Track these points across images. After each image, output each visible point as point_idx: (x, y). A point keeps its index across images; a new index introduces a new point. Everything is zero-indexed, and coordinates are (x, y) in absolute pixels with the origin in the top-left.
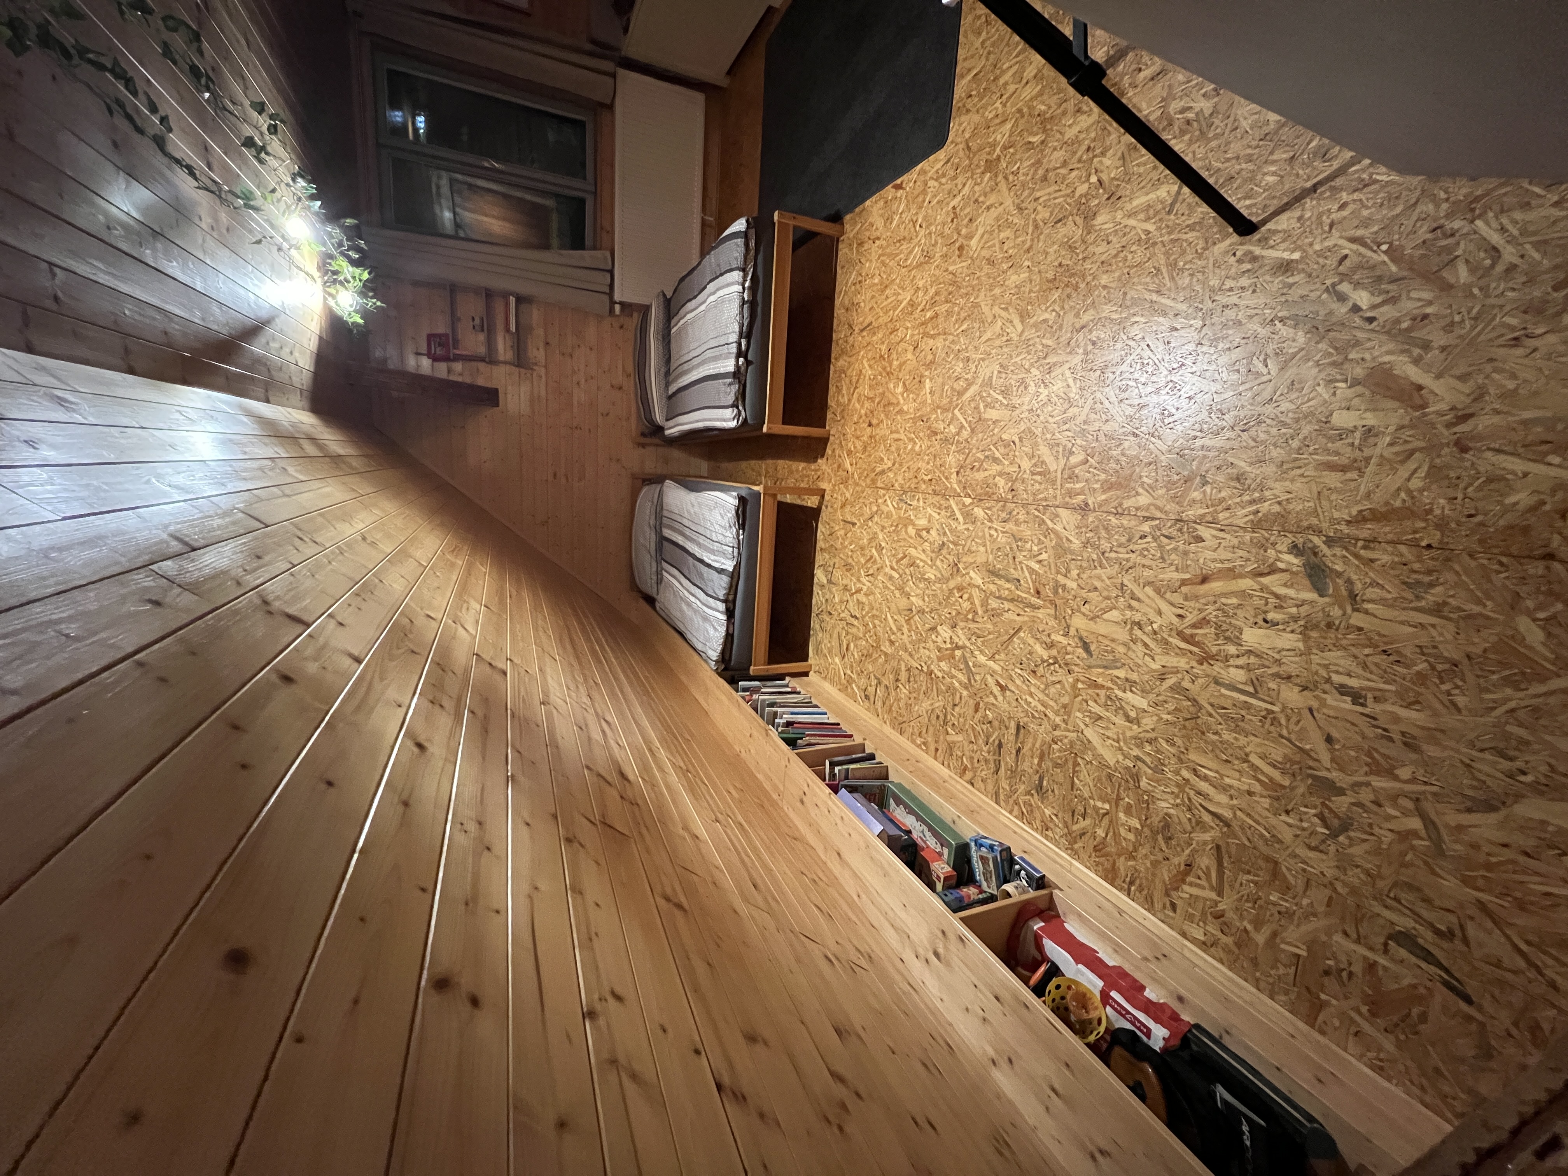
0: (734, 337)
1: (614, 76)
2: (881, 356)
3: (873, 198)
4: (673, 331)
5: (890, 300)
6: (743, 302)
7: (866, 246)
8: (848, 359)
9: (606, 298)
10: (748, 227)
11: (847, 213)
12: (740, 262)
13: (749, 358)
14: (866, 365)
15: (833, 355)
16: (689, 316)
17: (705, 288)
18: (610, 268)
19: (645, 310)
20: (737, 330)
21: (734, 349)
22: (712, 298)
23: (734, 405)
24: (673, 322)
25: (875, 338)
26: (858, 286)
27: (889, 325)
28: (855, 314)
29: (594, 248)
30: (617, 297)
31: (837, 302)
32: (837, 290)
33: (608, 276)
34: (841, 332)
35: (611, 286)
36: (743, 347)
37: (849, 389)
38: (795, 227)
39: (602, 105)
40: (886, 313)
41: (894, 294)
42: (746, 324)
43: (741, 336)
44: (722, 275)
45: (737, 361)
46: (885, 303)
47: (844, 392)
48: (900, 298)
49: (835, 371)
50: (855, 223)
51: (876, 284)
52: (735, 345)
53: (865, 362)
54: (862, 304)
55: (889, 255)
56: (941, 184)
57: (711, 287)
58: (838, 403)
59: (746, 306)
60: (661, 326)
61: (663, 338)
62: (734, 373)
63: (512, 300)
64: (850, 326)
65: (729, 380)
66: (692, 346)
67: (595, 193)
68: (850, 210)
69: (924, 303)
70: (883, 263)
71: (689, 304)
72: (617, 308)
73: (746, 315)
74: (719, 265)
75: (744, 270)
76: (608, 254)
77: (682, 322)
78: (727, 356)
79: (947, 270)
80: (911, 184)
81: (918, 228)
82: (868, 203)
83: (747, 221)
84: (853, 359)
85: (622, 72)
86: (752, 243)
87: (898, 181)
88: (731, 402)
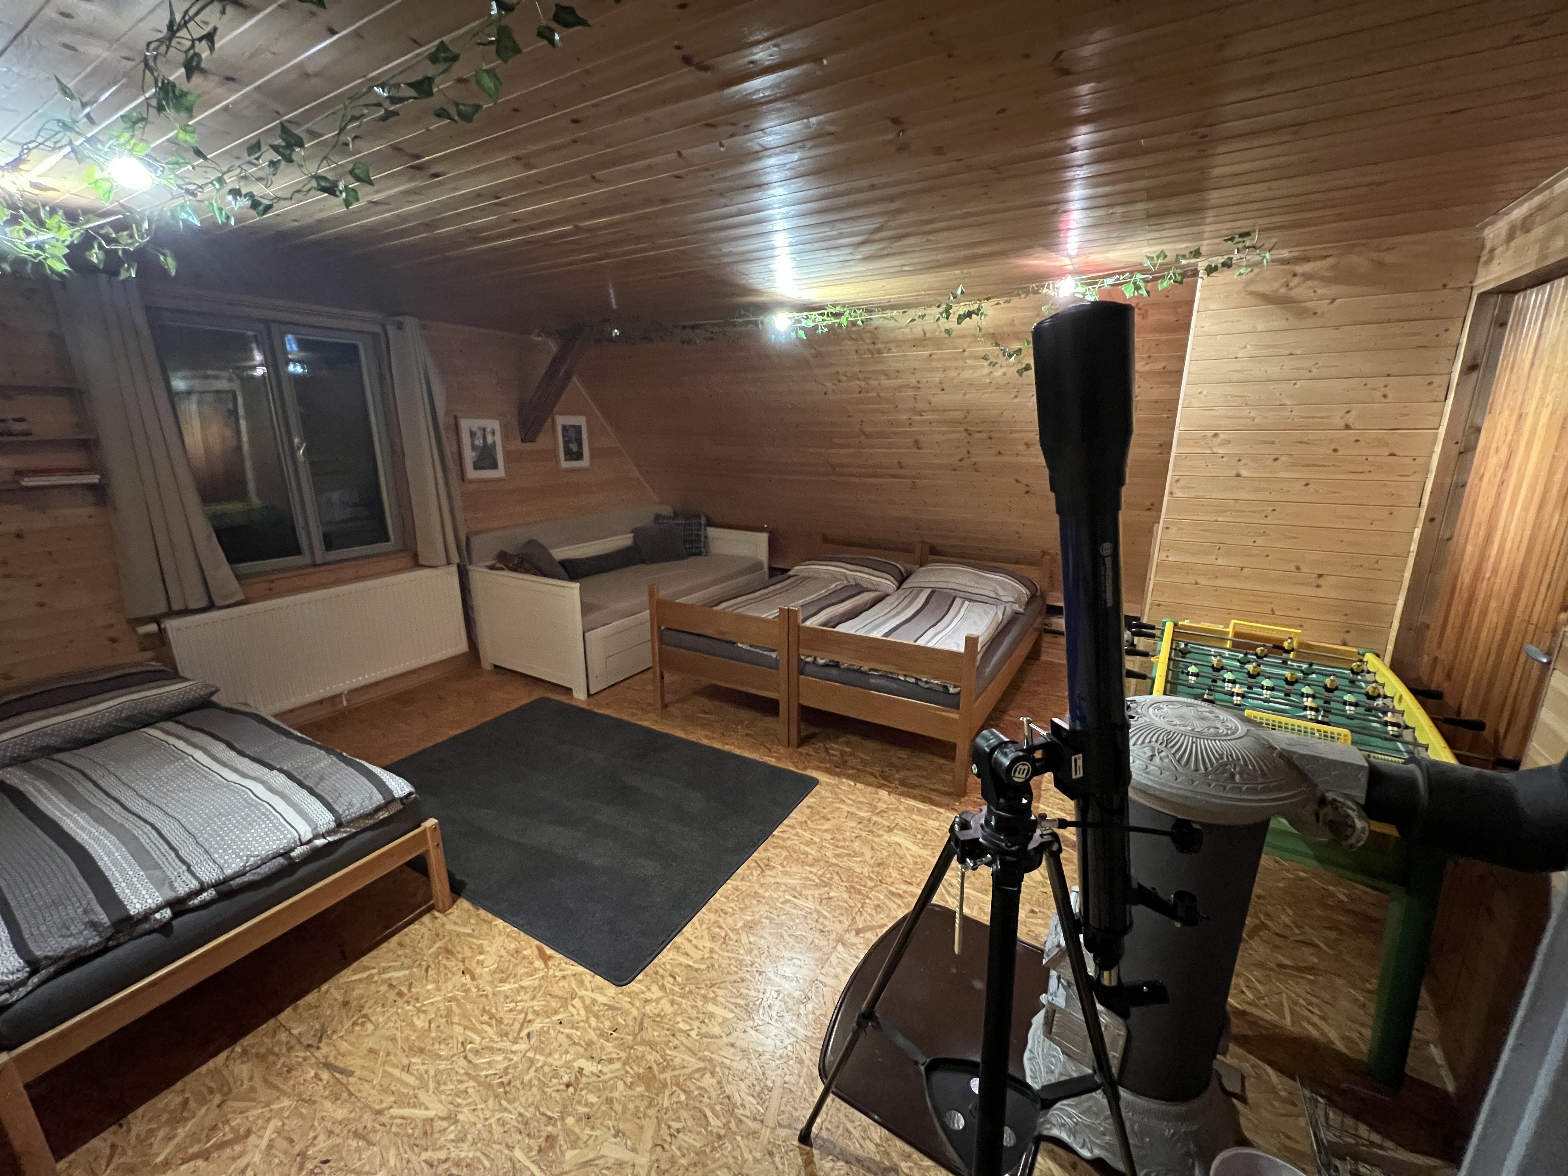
0: (209, 874)
1: (449, 563)
2: (303, 1154)
3: (510, 928)
4: (153, 732)
5: (406, 1077)
6: (286, 854)
7: (452, 964)
8: (258, 1082)
9: (162, 608)
10: (402, 800)
11: (470, 899)
12: (348, 814)
13: (176, 923)
14: (269, 1133)
15: (247, 1041)
16: (199, 755)
17: (271, 768)
18: (218, 603)
19: (172, 674)
20: (229, 872)
21: (184, 885)
22: (259, 789)
23: (34, 965)
24: (170, 725)
25: (328, 1105)
26: (392, 995)
27: (367, 1117)
28: (348, 1024)
29: (238, 577)
30: (172, 625)
31: (348, 976)
32: (365, 960)
33: (204, 603)
34: (301, 1020)
35: (186, 612)
36: (196, 901)
37: (193, 1137)
38: (428, 851)
39: (415, 556)
40: (385, 1090)
41: (420, 1078)
42: (245, 879)
43: (215, 885)
44: (312, 792)
45: (159, 909)
46: (397, 1072)
47: (181, 1132)
48: (422, 1096)
49: (217, 1070)
50: (465, 924)
51: (412, 1025)
52: (194, 884)
53: (275, 1123)
54: (370, 1027)
55: (465, 1016)
56: (587, 1021)
57: (279, 780)
58: (144, 1140)
59: (281, 860)
60: (152, 707)
61: (128, 719)
62: (130, 918)
63: (94, 479)
64: (321, 1034)
65: (103, 918)
66: (141, 787)
67: (315, 565)
68: (477, 902)
69: (442, 1155)
70: (449, 1013)
71: (222, 746)
72: (152, 628)
73: (265, 870)
74: (322, 779)
75: (339, 825)
76: (240, 597)
77: (181, 744)
78: (159, 883)
79: (510, 1148)
80: (558, 974)
81: (524, 1034)
82: (499, 922)
83: (410, 794)
84: (264, 1093)
85: (454, 569)
86: (383, 815)
87: (549, 951)
88: (39, 953)
